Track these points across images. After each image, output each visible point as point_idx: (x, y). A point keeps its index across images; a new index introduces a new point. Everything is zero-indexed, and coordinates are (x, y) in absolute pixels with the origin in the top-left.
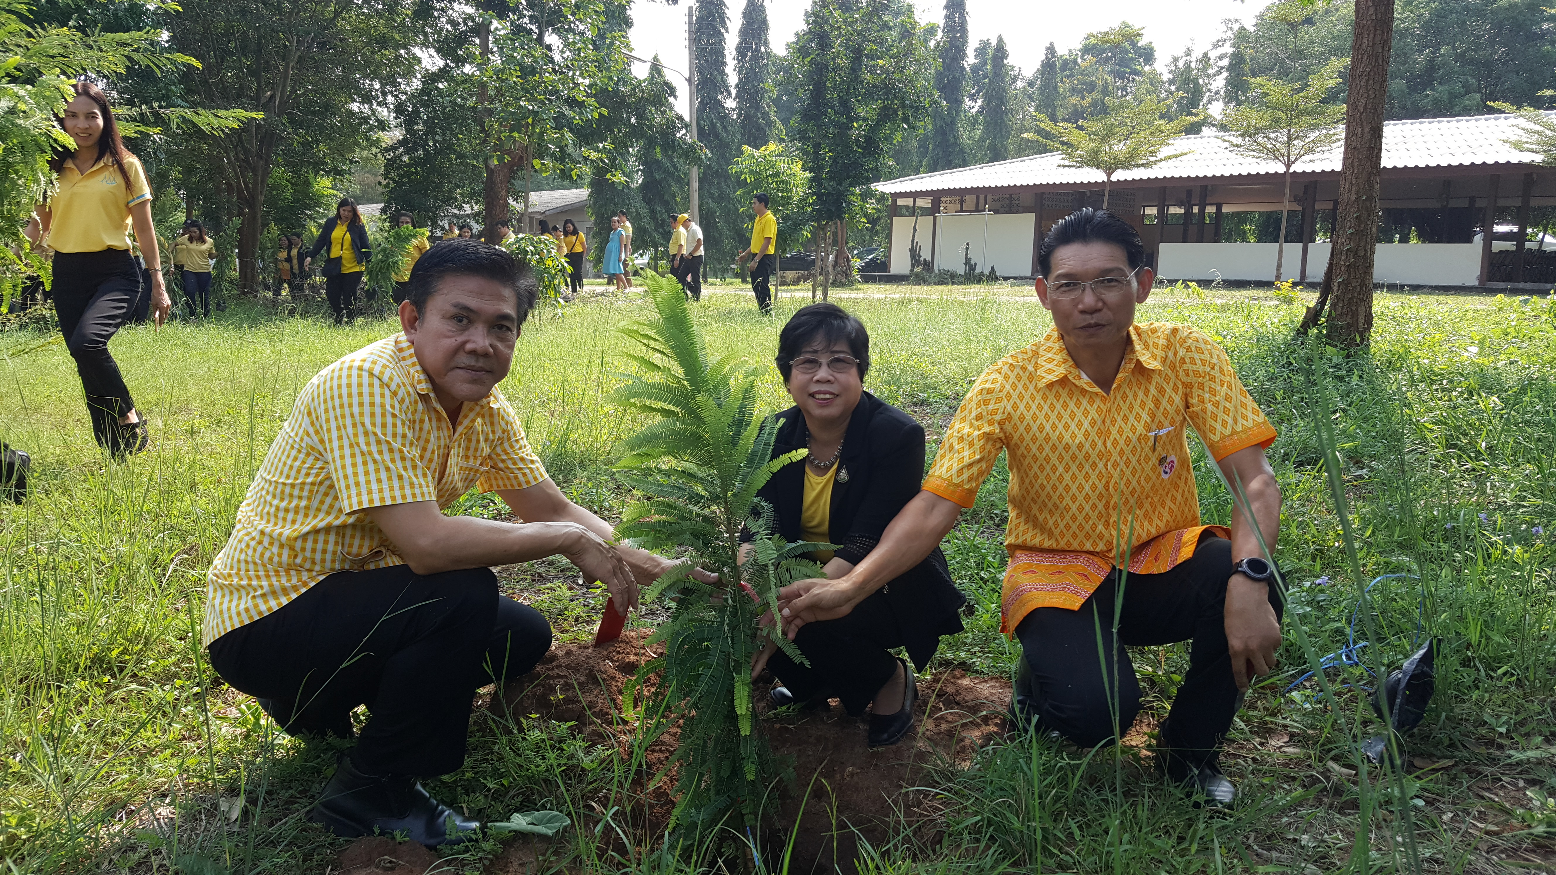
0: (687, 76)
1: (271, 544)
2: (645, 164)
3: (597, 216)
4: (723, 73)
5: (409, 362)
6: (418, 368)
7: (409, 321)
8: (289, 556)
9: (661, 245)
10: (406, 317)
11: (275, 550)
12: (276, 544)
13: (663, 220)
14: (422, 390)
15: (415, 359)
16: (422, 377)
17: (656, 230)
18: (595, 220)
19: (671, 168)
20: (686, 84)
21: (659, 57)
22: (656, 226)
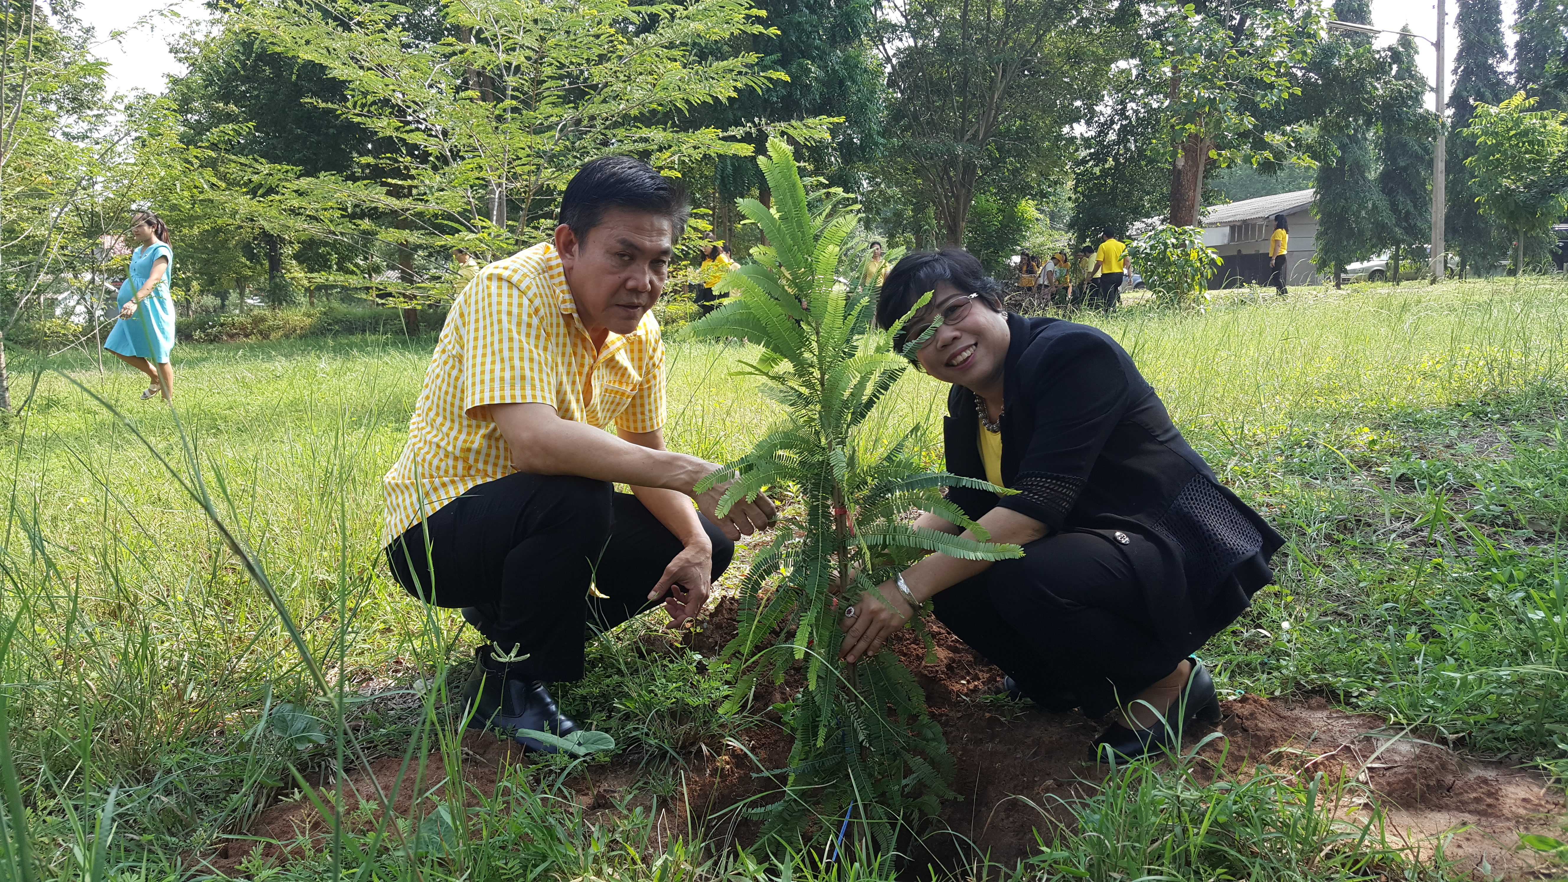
0: (1434, 40)
1: (447, 456)
2: (1387, 150)
3: (1323, 215)
4: (1497, 33)
5: (556, 281)
6: (565, 287)
7: (564, 244)
8: (464, 468)
9: (1403, 241)
10: (562, 240)
11: (450, 462)
12: (451, 456)
13: (1408, 213)
14: (566, 310)
15: (563, 278)
16: (568, 296)
17: (1397, 225)
18: (1322, 219)
19: (1420, 151)
20: (1433, 49)
21: (1409, 27)
22: (1398, 219)
